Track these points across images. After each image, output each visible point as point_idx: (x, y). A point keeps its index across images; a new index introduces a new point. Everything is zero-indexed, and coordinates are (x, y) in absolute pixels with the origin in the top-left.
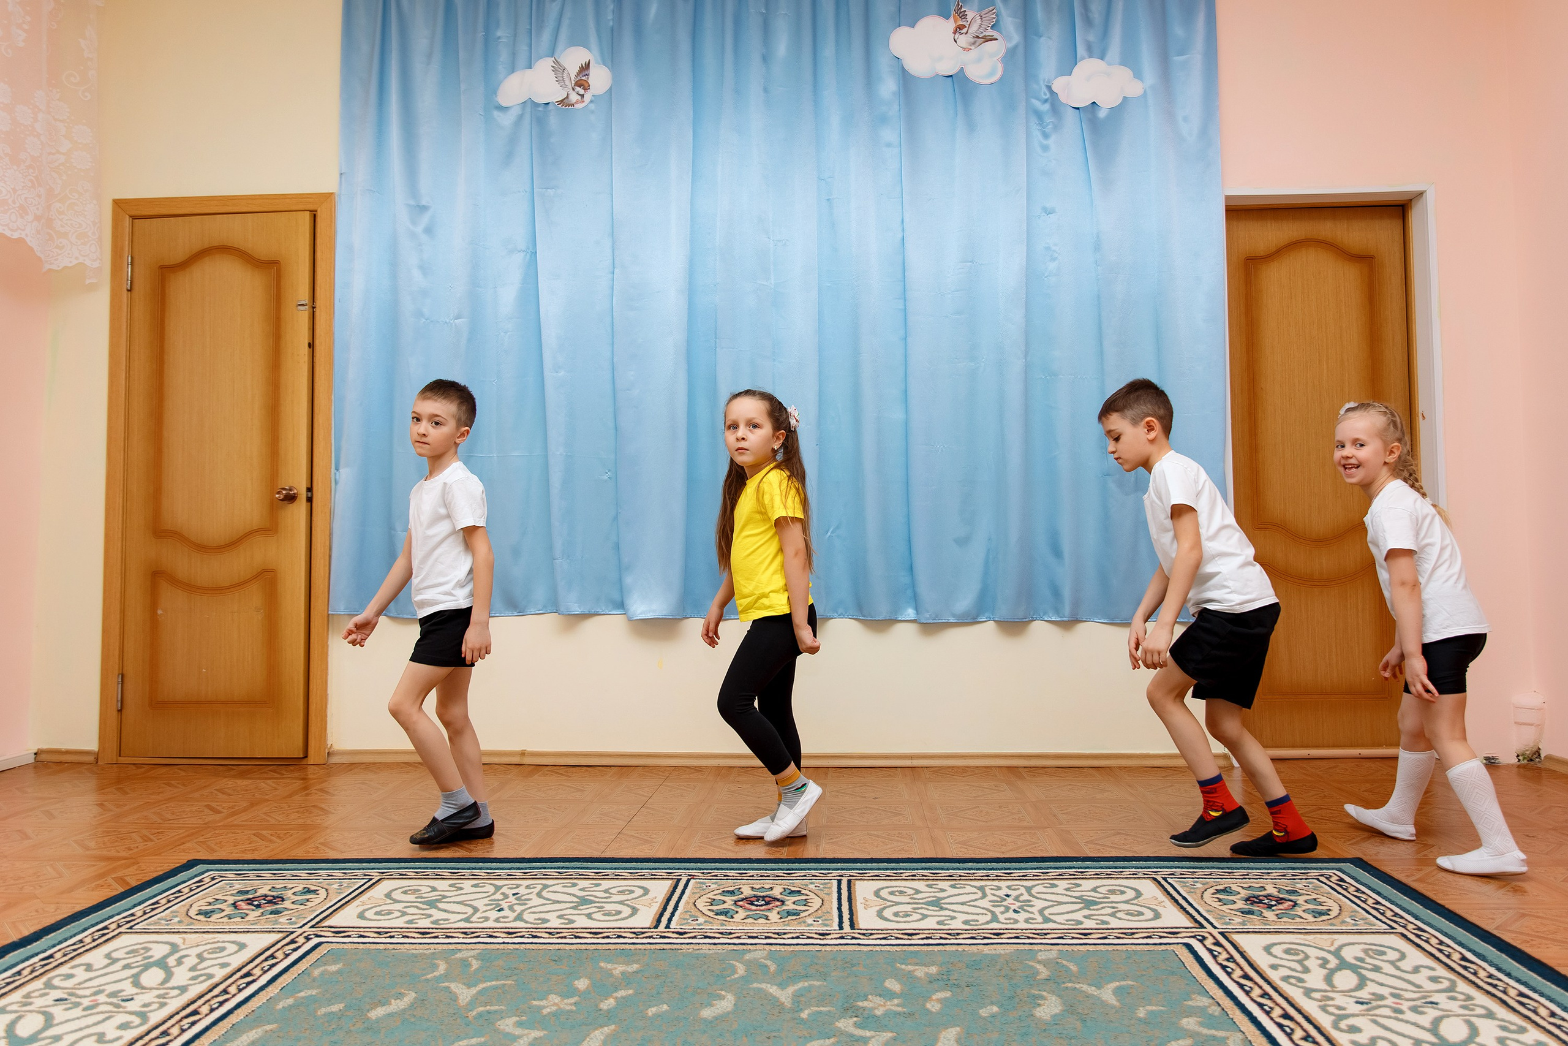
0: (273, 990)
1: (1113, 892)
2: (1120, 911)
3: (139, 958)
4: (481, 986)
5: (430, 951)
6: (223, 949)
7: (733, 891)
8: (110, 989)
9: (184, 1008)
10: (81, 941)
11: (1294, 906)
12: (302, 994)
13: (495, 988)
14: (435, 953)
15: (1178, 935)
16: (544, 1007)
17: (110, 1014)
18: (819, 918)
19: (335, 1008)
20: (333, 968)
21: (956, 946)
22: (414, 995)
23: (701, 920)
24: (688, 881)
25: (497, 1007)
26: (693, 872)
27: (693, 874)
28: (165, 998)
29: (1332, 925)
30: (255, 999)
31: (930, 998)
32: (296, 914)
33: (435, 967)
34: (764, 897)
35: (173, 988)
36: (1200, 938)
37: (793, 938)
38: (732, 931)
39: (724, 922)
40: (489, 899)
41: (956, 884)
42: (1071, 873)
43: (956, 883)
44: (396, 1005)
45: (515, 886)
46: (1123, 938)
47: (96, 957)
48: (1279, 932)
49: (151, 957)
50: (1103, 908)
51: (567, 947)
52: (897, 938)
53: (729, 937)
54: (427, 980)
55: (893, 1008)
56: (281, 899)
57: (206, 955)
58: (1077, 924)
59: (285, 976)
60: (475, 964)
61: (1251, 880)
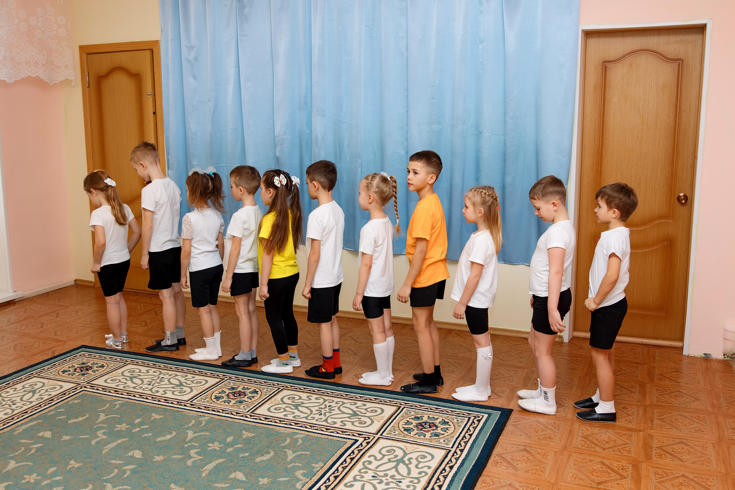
0: (53, 407)
1: (372, 411)
2: (359, 421)
3: (31, 388)
4: (110, 416)
5: (111, 399)
6: (55, 388)
7: (235, 388)
8: (13, 399)
9: (25, 410)
10: (21, 378)
11: (433, 430)
12: (59, 410)
13: (113, 418)
14: (110, 400)
15: (361, 436)
16: (117, 428)
17: (5, 409)
18: (247, 406)
19: (63, 417)
20: (76, 401)
21: (274, 426)
22: (88, 416)
23: (207, 400)
24: (227, 380)
25: (105, 425)
26: (233, 376)
27: (232, 377)
28: (24, 405)
29: (431, 442)
30: (45, 410)
31: (234, 446)
32: (89, 376)
33: (105, 405)
34: (242, 392)
35: (28, 402)
36: (367, 438)
37: (226, 413)
38: (210, 407)
39: (213, 402)
40: (152, 379)
41: (319, 397)
42: (372, 399)
43: (321, 396)
44: (81, 419)
45: (166, 374)
46: (339, 434)
47: (19, 386)
48: (402, 441)
49: (34, 388)
50: (356, 418)
51: (151, 405)
52: (260, 420)
53: (206, 409)
54: (97, 411)
55: (216, 448)
56: (91, 368)
57: (49, 390)
58: (333, 424)
59: (61, 402)
60: (118, 406)
61: (441, 414)
